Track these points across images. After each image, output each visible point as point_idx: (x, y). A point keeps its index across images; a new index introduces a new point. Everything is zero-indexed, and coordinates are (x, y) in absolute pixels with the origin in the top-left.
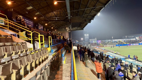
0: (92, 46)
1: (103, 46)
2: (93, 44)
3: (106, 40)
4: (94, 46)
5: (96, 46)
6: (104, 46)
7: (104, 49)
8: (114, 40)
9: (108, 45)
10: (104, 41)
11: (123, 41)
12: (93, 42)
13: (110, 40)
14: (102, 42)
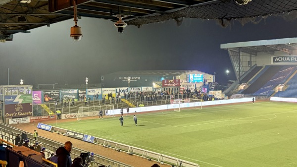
0: (11, 121)
1: (59, 116)
2: (17, 109)
3: (63, 92)
4: (21, 121)
5: (28, 120)
6: (63, 116)
7: (88, 139)
8: (92, 92)
10: (54, 93)
11: (122, 94)
12: (15, 101)
13: (76, 91)
14: (47, 99)
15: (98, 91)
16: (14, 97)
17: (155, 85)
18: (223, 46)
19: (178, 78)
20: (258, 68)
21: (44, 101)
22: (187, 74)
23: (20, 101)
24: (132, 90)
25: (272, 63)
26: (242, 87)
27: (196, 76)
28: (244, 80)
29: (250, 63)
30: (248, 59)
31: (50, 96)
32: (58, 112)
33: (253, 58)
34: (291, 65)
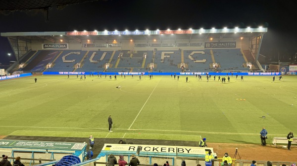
18: (3, 34)
20: (33, 52)
25: (43, 48)
26: (21, 66)
28: (23, 61)
29: (26, 48)
30: (25, 45)
33: (29, 45)
34: (56, 51)
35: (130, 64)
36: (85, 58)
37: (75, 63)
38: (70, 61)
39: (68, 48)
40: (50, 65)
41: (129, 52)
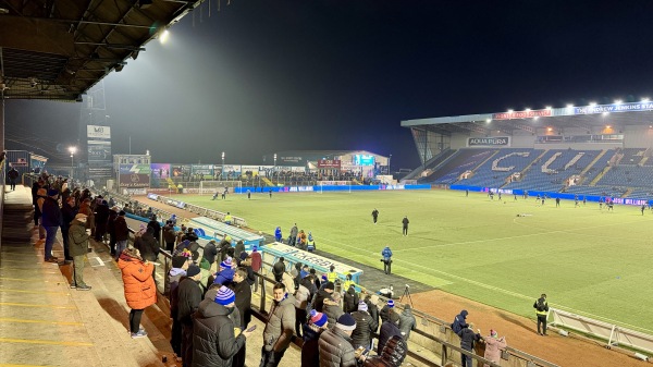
0: (125, 192)
1: (181, 191)
2: (133, 180)
4: (137, 191)
5: (144, 191)
6: (185, 190)
7: (181, 206)
8: (227, 169)
9: (201, 189)
10: (185, 168)
11: (263, 173)
12: (132, 170)
13: (211, 167)
14: (176, 174)
15: (236, 168)
16: (131, 167)
17: (310, 165)
18: (404, 123)
19: (341, 158)
20: (450, 152)
21: (173, 175)
22: (353, 154)
23: (137, 171)
24: (279, 169)
25: (467, 146)
26: (425, 174)
27: (364, 157)
28: (431, 166)
29: (442, 144)
30: (439, 139)
31: (179, 170)
32: (180, 186)
33: (446, 140)
34: (487, 150)
35: (630, 180)
36: (534, 164)
37: (512, 172)
38: (505, 169)
39: (509, 144)
40: (466, 175)
41: (641, 153)
